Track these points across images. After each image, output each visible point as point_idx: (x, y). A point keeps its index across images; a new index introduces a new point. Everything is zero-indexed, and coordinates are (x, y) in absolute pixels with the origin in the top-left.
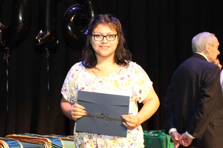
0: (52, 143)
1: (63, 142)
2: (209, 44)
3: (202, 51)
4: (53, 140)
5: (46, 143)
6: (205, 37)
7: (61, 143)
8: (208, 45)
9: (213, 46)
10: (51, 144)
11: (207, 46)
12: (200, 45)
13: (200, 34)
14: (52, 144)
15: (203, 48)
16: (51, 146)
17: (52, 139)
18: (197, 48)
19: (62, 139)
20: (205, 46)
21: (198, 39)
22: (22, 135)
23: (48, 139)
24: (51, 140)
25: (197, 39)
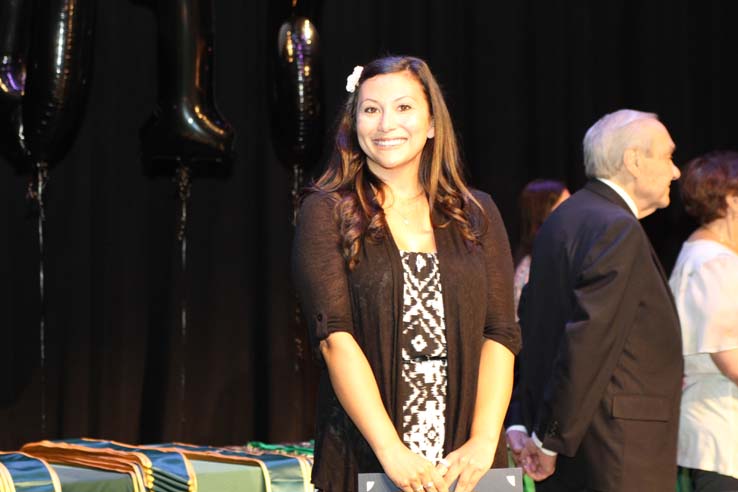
0: (156, 469)
1: (191, 467)
2: (635, 150)
3: (613, 174)
4: (160, 461)
5: (136, 468)
6: (620, 128)
7: (184, 467)
8: (633, 154)
9: (649, 153)
10: (150, 472)
11: (630, 157)
12: (605, 155)
13: (608, 116)
14: (155, 472)
15: (617, 164)
16: (152, 479)
17: (155, 456)
18: (597, 164)
19: (190, 457)
20: (622, 157)
21: (600, 134)
22: (69, 443)
23: (143, 458)
24: (152, 460)
25: (595, 136)
